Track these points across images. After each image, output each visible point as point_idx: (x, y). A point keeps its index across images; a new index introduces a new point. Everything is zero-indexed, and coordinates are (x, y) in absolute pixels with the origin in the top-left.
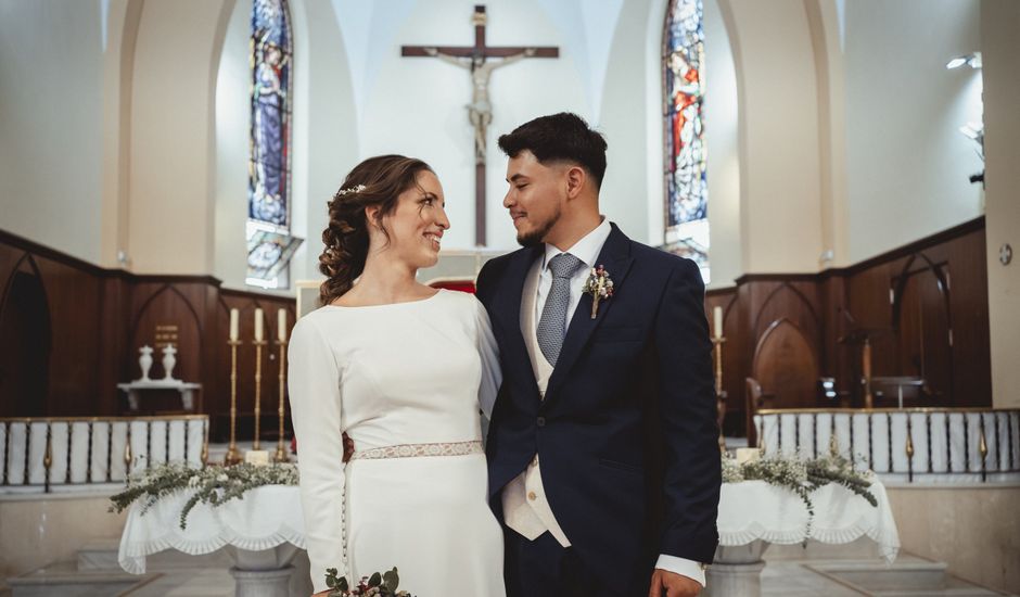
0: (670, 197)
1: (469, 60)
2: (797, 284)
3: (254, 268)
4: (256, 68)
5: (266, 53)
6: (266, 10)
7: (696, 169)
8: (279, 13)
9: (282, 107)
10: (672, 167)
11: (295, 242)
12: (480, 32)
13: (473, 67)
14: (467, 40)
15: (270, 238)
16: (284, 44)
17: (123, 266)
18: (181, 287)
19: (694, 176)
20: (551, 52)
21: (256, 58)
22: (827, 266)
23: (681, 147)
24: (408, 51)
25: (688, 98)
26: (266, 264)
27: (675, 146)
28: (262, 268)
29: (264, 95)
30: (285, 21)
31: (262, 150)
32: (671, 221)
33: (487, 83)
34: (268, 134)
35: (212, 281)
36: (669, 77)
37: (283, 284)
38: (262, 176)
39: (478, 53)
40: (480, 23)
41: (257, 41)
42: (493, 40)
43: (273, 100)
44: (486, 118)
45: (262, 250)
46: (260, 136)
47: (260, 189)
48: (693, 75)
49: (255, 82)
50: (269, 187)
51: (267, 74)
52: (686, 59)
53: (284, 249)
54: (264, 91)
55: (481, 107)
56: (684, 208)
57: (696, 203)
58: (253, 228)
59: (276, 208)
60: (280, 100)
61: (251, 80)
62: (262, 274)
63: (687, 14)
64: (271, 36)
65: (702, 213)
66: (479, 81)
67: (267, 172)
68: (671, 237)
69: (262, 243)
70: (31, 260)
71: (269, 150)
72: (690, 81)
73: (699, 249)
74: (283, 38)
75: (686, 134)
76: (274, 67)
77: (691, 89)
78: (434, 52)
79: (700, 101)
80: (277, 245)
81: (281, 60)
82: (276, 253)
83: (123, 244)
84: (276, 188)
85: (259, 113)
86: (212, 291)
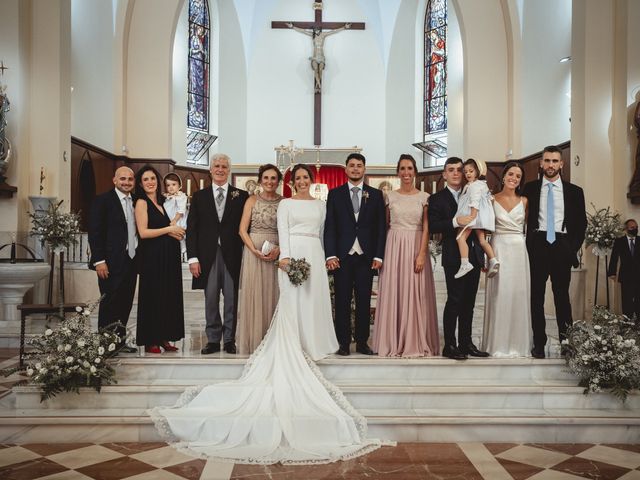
0: (427, 115)
1: (312, 31)
2: (493, 168)
3: (189, 153)
4: (190, 38)
5: (195, 29)
6: (196, 4)
7: (442, 99)
9: (205, 61)
10: (428, 98)
11: (214, 138)
12: (318, 14)
13: (314, 35)
14: (311, 19)
16: (206, 24)
17: (124, 154)
19: (441, 103)
20: (360, 26)
22: (510, 158)
23: (434, 86)
24: (276, 25)
25: (439, 57)
28: (193, 153)
29: (195, 54)
30: (206, 9)
31: (194, 85)
32: (428, 129)
33: (322, 45)
34: (197, 77)
35: (172, 162)
36: (428, 43)
37: (205, 163)
38: (194, 101)
39: (317, 26)
40: (317, 8)
41: (190, 22)
42: (325, 19)
43: (199, 56)
44: (322, 65)
45: (193, 143)
46: (193, 78)
47: (193, 109)
48: (442, 45)
49: (190, 47)
50: (197, 107)
51: (196, 41)
52: (438, 34)
53: (206, 143)
54: (194, 51)
55: (318, 59)
56: (435, 122)
57: (442, 118)
58: (189, 130)
59: (200, 119)
60: (203, 56)
62: (192, 157)
63: (438, 7)
64: (198, 19)
65: (444, 125)
66: (317, 43)
67: (196, 98)
68: (429, 138)
70: (88, 153)
71: (197, 85)
72: (440, 48)
73: (442, 145)
74: (204, 19)
75: (437, 78)
76: (199, 37)
77: (441, 52)
78: (291, 26)
79: (445, 61)
81: (204, 32)
83: (125, 143)
84: (201, 107)
85: (192, 64)
86: (171, 166)
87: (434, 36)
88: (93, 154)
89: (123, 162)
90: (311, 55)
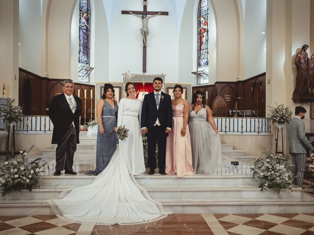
0: (199, 58)
1: (142, 15)
2: (230, 85)
3: (79, 76)
4: (80, 19)
5: (83, 14)
7: (206, 50)
8: (86, 2)
9: (88, 30)
10: (200, 49)
11: (92, 69)
12: (145, 7)
13: (143, 18)
14: (141, 9)
15: (84, 68)
16: (88, 11)
17: (47, 77)
18: (61, 82)
19: (205, 52)
20: (166, 14)
21: (80, 16)
22: (239, 80)
23: (202, 44)
24: (124, 12)
25: (205, 29)
26: (83, 75)
27: (200, 43)
29: (83, 26)
30: (88, 4)
31: (82, 42)
32: (199, 65)
33: (147, 23)
34: (84, 38)
36: (199, 23)
37: (88, 81)
38: (82, 50)
39: (144, 13)
40: (145, 4)
41: (80, 11)
42: (149, 10)
43: (85, 28)
44: (147, 32)
45: (82, 71)
46: (81, 38)
47: (81, 54)
48: (206, 24)
49: (80, 23)
50: (84, 53)
51: (83, 20)
52: (204, 18)
53: (88, 71)
55: (145, 30)
56: (203, 62)
57: (206, 60)
58: (79, 65)
59: (85, 59)
60: (87, 27)
62: (81, 78)
63: (205, 4)
64: (84, 9)
65: (207, 63)
66: (144, 22)
67: (83, 48)
68: (200, 69)
69: (82, 69)
70: (28, 76)
71: (84, 42)
73: (206, 73)
75: (204, 40)
76: (85, 18)
77: (206, 27)
78: (131, 13)
79: (208, 31)
80: (86, 70)
81: (87, 15)
82: (86, 72)
83: (46, 71)
84: (86, 53)
85: (81, 31)
87: (202, 19)
88: (30, 77)
89: (46, 81)
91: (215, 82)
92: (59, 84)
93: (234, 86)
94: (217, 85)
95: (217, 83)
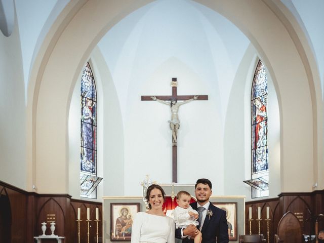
0: (254, 160)
1: (170, 102)
2: (303, 197)
3: (82, 190)
4: (82, 108)
5: (86, 102)
6: (86, 84)
7: (265, 148)
8: (91, 85)
9: (93, 124)
10: (255, 147)
11: (99, 179)
12: (174, 90)
13: (171, 105)
14: (169, 93)
15: (89, 178)
16: (93, 98)
17: (34, 191)
18: (56, 199)
19: (263, 151)
20: (205, 98)
21: (82, 104)
22: (316, 189)
23: (259, 139)
24: (144, 98)
25: (262, 118)
26: (88, 188)
27: (256, 138)
28: (85, 190)
29: (86, 119)
30: (94, 88)
31: (86, 142)
32: (254, 170)
33: (177, 112)
34: (88, 135)
35: (68, 196)
36: (254, 108)
37: (94, 197)
38: (85, 153)
39: (174, 98)
40: (174, 85)
41: (83, 97)
42: (179, 93)
43: (89, 121)
44: (177, 126)
45: (85, 183)
46: (84, 136)
47: (85, 158)
48: (264, 109)
49: (82, 115)
50: (88, 157)
51: (87, 110)
52: (261, 102)
53: (94, 182)
54: (86, 118)
55: (175, 122)
56: (260, 165)
57: (264, 162)
58: (82, 174)
59: (91, 166)
60: (92, 121)
61: (81, 113)
62: (85, 193)
63: (261, 81)
64: (88, 95)
65: (266, 167)
66: (173, 111)
67: (87, 151)
68: (255, 176)
69: (86, 180)
70: (5, 190)
71: (88, 142)
72: (263, 111)
73: (265, 181)
74: (93, 95)
75: (261, 133)
76: (90, 108)
77: (263, 114)
78: (155, 98)
79: (266, 120)
80: (92, 181)
81: (93, 104)
82: (92, 184)
83: (34, 183)
84: (91, 157)
85: (84, 127)
86: (68, 200)
87: (258, 103)
88: (10, 191)
89: (33, 196)
90: (169, 119)
91: (279, 193)
92: (52, 201)
93: (307, 198)
94: (281, 198)
95: (282, 195)
